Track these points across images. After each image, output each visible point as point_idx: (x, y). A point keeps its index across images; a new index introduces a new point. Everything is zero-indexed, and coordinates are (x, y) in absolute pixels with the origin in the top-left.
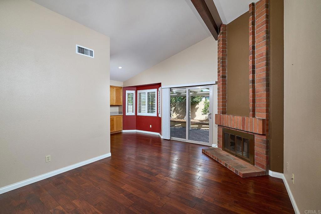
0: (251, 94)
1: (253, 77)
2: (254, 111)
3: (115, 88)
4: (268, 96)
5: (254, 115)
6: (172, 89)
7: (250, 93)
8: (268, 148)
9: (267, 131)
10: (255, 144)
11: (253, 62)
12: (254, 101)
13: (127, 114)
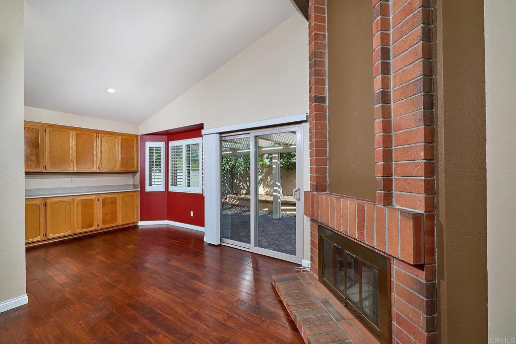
0: (379, 135)
1: (385, 84)
2: (388, 185)
3: (120, 137)
4: (430, 138)
5: (388, 200)
6: (223, 135)
7: (376, 131)
8: (432, 308)
9: (431, 252)
10: (394, 287)
11: (385, 39)
12: (387, 156)
13: (148, 189)
